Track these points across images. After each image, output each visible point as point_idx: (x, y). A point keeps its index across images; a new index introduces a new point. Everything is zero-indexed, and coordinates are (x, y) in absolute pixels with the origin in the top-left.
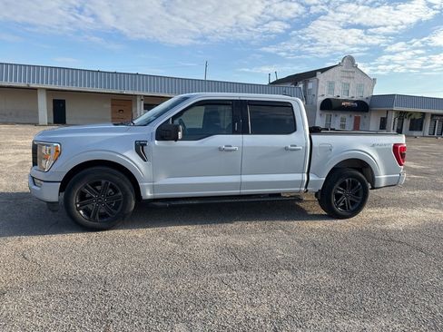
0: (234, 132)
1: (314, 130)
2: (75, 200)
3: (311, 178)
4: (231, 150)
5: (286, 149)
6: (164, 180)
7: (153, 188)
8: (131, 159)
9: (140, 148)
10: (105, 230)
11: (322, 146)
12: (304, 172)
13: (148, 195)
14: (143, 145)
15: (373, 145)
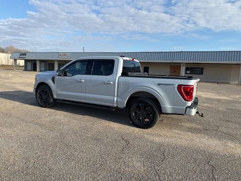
2: (38, 95)
3: (118, 100)
4: (81, 82)
5: (105, 83)
6: (59, 92)
7: (57, 95)
11: (124, 83)
12: (114, 96)
13: (55, 97)
14: (54, 78)
15: (159, 84)
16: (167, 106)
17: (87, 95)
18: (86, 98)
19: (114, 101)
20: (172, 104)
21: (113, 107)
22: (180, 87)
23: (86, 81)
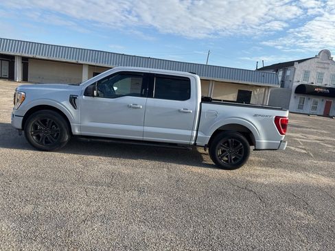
0: (142, 96)
1: (205, 100)
2: (30, 129)
3: (199, 135)
4: (136, 108)
5: (179, 111)
6: (87, 123)
7: (80, 128)
8: (66, 107)
9: (73, 100)
10: (47, 151)
11: (209, 112)
12: (193, 130)
13: (76, 131)
14: (75, 98)
15: (256, 115)
16: (263, 141)
18: (143, 133)
19: (192, 136)
22: (277, 119)
23: (145, 107)
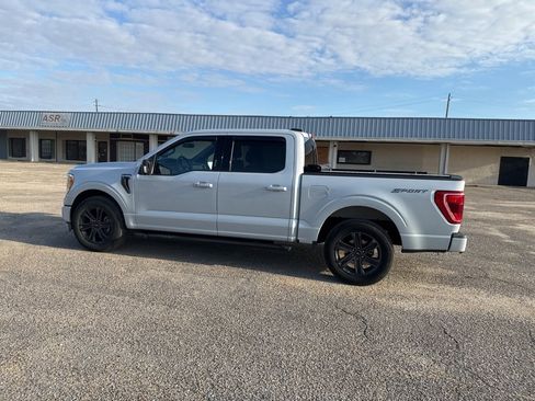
2: (79, 222)
3: (301, 226)
4: (206, 187)
5: (267, 189)
6: (143, 212)
7: (136, 219)
8: (116, 190)
9: (125, 182)
11: (314, 188)
12: (291, 218)
13: (131, 224)
14: (127, 179)
15: (396, 191)
16: (414, 235)
17: (221, 218)
18: (217, 225)
19: (289, 228)
20: (424, 230)
21: (287, 243)
22: (439, 195)
23: (217, 185)
